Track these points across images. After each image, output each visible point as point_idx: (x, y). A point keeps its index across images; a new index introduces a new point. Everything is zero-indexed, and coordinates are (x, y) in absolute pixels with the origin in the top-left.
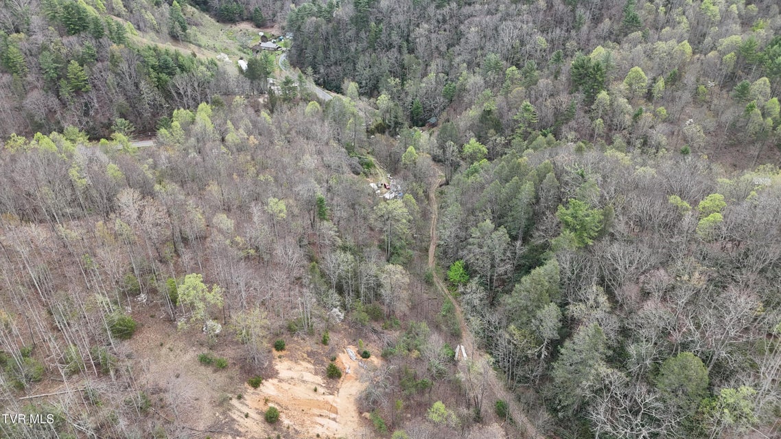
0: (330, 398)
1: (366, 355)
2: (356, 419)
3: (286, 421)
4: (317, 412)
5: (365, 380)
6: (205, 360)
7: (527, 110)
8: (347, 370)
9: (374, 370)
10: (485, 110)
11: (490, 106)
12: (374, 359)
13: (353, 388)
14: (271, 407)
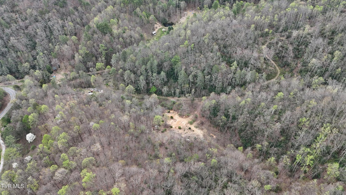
0: (177, 121)
1: (169, 112)
4: (180, 123)
5: (175, 114)
6: (162, 132)
7: (103, 46)
8: (172, 116)
9: (173, 112)
10: (85, 54)
11: (85, 51)
12: (171, 111)
13: (176, 117)
14: (177, 128)
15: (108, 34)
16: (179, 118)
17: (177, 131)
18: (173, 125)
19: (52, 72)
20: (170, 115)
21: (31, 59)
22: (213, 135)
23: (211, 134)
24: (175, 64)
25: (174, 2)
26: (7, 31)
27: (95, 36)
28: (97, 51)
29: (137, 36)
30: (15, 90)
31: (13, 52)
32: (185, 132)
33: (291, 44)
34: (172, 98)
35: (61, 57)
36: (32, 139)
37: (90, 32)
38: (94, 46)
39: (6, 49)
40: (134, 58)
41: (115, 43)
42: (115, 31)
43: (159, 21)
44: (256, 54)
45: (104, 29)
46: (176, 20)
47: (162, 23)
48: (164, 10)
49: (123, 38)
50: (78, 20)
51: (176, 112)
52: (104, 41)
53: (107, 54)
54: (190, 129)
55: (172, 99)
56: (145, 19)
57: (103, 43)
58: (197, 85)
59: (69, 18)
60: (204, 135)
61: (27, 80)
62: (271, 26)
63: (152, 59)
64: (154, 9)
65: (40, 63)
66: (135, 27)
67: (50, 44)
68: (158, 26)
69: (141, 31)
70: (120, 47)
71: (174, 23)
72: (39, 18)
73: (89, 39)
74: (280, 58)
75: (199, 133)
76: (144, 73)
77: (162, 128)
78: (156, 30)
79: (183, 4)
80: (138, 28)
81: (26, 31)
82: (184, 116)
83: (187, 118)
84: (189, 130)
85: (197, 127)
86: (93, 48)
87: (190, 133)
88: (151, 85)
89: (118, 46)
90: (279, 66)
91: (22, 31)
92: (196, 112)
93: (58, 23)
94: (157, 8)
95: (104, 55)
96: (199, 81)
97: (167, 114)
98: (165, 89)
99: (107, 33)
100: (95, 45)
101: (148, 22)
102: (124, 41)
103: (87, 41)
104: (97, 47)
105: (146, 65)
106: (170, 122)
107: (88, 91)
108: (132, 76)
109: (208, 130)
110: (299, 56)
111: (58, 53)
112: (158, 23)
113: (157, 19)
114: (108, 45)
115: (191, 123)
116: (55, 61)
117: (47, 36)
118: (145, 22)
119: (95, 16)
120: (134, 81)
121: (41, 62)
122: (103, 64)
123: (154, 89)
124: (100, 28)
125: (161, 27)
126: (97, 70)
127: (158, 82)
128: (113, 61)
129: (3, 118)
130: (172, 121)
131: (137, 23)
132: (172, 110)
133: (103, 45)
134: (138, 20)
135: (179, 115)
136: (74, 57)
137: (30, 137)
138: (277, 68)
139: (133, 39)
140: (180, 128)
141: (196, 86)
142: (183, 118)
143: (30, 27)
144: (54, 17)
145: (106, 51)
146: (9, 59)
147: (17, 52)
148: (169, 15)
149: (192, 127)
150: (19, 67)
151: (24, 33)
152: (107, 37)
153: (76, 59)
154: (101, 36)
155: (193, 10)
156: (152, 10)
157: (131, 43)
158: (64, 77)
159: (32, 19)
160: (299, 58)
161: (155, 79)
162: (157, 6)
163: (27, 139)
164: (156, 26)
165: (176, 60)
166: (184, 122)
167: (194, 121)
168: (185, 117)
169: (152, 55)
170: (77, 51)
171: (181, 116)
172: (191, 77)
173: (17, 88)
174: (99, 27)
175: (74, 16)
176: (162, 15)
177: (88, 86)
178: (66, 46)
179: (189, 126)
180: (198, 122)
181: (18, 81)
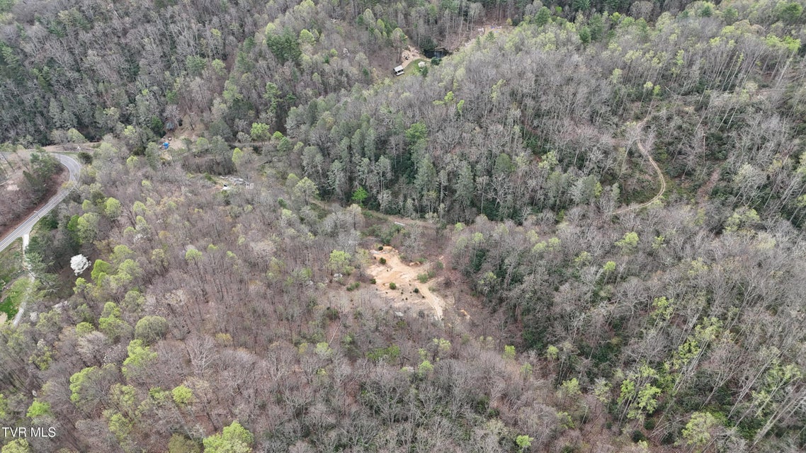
0: (393, 270)
1: (381, 249)
2: (410, 268)
3: (397, 285)
4: (398, 276)
5: (394, 256)
6: (349, 290)
7: (272, 88)
8: (384, 258)
9: (391, 250)
10: (234, 100)
11: (233, 96)
12: (385, 248)
13: (394, 261)
14: (388, 285)
15: (289, 63)
16: (400, 264)
17: (384, 292)
18: (380, 279)
19: (165, 134)
20: (379, 255)
21: (125, 99)
22: (466, 313)
23: (463, 311)
24: (415, 142)
25: (456, 3)
26: (85, 36)
27: (262, 63)
28: (260, 97)
29: (354, 71)
30: (82, 163)
31: (89, 81)
32: (404, 297)
33: (705, 123)
34: (399, 219)
35: (185, 102)
36: (83, 268)
37: (251, 54)
38: (255, 86)
39: (76, 75)
40: (330, 119)
41: (302, 83)
42: (306, 58)
43: (415, 44)
44: (607, 140)
45: (284, 50)
46: (456, 44)
47: (421, 47)
48: (430, 19)
49: (322, 74)
50: (235, 26)
51: (397, 251)
52: (277, 77)
53: (280, 106)
54: (416, 291)
55: (398, 222)
56: (381, 37)
57: (276, 80)
58: (457, 195)
59: (215, 19)
60: (445, 311)
61: (107, 144)
62: (665, 77)
63: (364, 125)
64: (406, 15)
65: (140, 111)
66: (354, 52)
67: (167, 73)
68: (412, 55)
69: (367, 61)
70: (311, 93)
71: (450, 52)
72: (153, 14)
73: (248, 70)
74: (672, 154)
75: (436, 305)
76: (345, 154)
77: (351, 282)
78: (406, 63)
79: (475, 8)
80: (361, 56)
81: (123, 41)
82: (411, 261)
83: (419, 268)
84: (415, 294)
85: (432, 290)
86: (254, 91)
87: (414, 301)
88: (356, 183)
89: (307, 89)
90: (666, 173)
91: (116, 40)
92: (443, 257)
93: (189, 28)
94: (413, 13)
95: (275, 108)
96: (460, 187)
97: (376, 252)
98: (384, 197)
99: (288, 60)
100: (258, 83)
101: (390, 43)
102: (323, 81)
103: (243, 73)
104: (263, 89)
105: (350, 138)
106: (374, 271)
107: (224, 183)
108: (319, 158)
109: (458, 300)
110: (720, 155)
111: (181, 94)
112: (412, 49)
113: (411, 38)
114: (287, 87)
115: (423, 280)
116: (171, 110)
117: (164, 55)
118: (380, 41)
119: (272, 19)
120: (321, 171)
121: (142, 109)
122: (268, 127)
123: (360, 194)
124: (274, 47)
125: (418, 57)
126: (254, 140)
127: (372, 180)
128: (290, 123)
129: (44, 218)
130: (382, 268)
131: (361, 44)
132: (389, 245)
133: (274, 85)
134: (365, 37)
135: (401, 258)
136: (212, 104)
137: (78, 262)
138: (661, 177)
139: (344, 79)
140: (393, 287)
141: (454, 198)
142: (409, 265)
143: (132, 31)
144: (184, 15)
145: (279, 100)
146: (80, 96)
147: (98, 82)
148: (442, 33)
149: (424, 289)
150: (97, 115)
151: (119, 44)
152: (288, 68)
153: (214, 109)
154: (274, 63)
155: (499, 25)
156: (401, 16)
157: (338, 87)
158: (184, 147)
159: (140, 15)
160: (718, 159)
161: (366, 171)
162: (414, 9)
163: (73, 266)
164: (405, 53)
165: (416, 132)
166: (407, 275)
167: (431, 276)
168: (412, 263)
169: (367, 117)
170: (220, 94)
171: (405, 260)
172: (443, 177)
173: (87, 159)
174: (273, 45)
175: (228, 17)
176: (422, 29)
177: (226, 171)
178: (198, 79)
179: (418, 285)
180: (441, 279)
181: (92, 144)
